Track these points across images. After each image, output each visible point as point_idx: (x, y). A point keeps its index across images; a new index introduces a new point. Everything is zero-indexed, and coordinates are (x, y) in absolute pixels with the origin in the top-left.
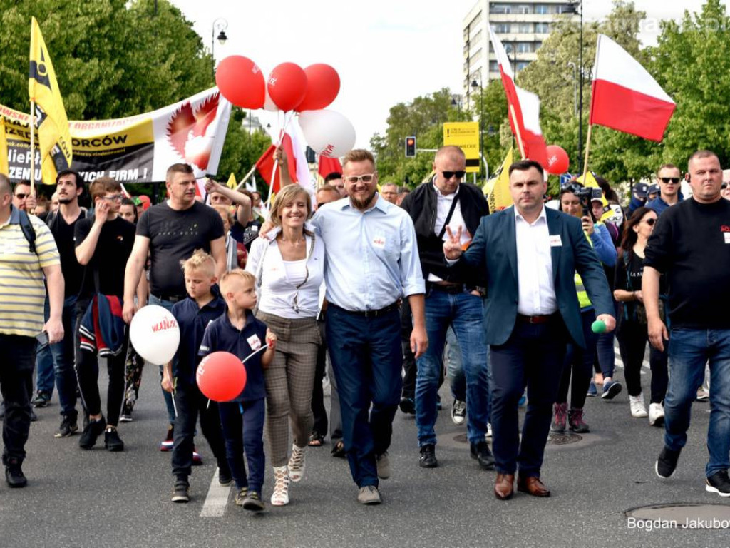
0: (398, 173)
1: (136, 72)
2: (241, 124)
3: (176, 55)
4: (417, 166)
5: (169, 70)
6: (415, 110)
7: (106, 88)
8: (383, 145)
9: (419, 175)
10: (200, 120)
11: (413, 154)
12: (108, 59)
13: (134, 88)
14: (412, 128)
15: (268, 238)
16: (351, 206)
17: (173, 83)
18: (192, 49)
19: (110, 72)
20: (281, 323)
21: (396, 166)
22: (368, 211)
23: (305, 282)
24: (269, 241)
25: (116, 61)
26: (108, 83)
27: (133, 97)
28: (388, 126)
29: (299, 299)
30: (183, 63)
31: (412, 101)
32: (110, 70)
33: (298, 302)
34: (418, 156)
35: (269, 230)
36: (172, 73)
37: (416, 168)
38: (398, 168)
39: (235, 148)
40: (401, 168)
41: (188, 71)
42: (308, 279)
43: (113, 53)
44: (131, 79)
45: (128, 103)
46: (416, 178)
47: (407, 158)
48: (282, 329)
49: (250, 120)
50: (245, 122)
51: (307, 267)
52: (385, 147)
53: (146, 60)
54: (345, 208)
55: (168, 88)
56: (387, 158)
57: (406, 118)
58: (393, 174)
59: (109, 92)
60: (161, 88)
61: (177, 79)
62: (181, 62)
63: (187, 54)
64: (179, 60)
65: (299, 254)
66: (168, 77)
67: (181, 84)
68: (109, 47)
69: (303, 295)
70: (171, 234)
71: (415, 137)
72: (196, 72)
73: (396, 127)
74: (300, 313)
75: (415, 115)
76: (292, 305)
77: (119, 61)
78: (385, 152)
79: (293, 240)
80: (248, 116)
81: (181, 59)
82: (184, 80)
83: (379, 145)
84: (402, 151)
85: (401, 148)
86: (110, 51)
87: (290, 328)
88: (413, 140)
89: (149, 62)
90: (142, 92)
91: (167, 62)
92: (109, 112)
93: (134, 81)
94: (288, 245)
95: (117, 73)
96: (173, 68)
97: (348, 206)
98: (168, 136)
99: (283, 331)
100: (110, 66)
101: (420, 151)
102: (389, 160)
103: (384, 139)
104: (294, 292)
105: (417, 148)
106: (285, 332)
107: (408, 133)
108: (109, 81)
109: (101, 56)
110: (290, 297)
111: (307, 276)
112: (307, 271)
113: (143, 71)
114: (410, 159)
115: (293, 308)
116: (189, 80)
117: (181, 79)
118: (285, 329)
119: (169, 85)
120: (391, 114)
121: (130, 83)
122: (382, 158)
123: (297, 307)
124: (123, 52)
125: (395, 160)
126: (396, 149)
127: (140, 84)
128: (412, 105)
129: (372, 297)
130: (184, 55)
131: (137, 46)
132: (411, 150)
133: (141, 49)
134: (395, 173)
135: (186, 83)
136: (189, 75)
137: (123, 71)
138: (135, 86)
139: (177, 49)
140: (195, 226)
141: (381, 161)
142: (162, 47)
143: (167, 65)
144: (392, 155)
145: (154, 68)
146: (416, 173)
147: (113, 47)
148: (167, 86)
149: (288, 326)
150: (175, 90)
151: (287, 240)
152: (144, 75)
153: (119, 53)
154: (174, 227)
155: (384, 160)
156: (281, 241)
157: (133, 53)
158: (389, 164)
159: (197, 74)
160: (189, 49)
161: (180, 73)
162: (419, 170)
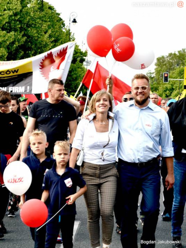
0: (159, 90)
1: (32, 38)
2: (82, 64)
3: (51, 30)
4: (169, 87)
5: (48, 38)
6: (169, 59)
7: (17, 46)
8: (152, 76)
9: (170, 91)
10: (57, 61)
11: (167, 81)
12: (19, 32)
13: (31, 46)
14: (167, 68)
15: (88, 119)
16: (134, 105)
17: (50, 44)
18: (59, 27)
19: (20, 38)
20: (95, 168)
21: (158, 87)
22: (144, 108)
23: (108, 144)
24: (89, 121)
25: (23, 33)
26: (19, 43)
27: (31, 51)
28: (155, 67)
29: (104, 154)
30: (55, 34)
31: (168, 55)
32: (20, 37)
33: (104, 155)
34: (169, 82)
35: (89, 115)
36: (50, 39)
37: (169, 88)
38: (160, 88)
39: (79, 76)
40: (161, 88)
41: (57, 38)
42: (110, 143)
43: (21, 29)
44: (30, 42)
45: (28, 53)
46: (169, 93)
47: (164, 83)
48: (95, 171)
49: (87, 62)
50: (84, 63)
51: (109, 136)
52: (154, 77)
53: (37, 33)
54: (132, 105)
55: (47, 46)
56: (154, 83)
57: (164, 63)
58: (157, 91)
59: (19, 48)
60: (44, 46)
61: (52, 42)
62: (54, 33)
63: (57, 29)
64: (53, 32)
65: (105, 129)
66: (48, 41)
67: (54, 44)
68: (19, 26)
69: (106, 151)
70: (48, 116)
71: (168, 73)
72: (61, 38)
73: (159, 68)
74: (105, 161)
75: (169, 62)
76: (100, 157)
77: (24, 33)
78: (153, 79)
79: (102, 121)
80: (86, 60)
81: (54, 32)
82: (55, 42)
83: (151, 76)
84: (162, 79)
85: (161, 78)
86: (19, 28)
87: (100, 170)
88: (167, 74)
89: (39, 34)
90: (35, 48)
91: (47, 34)
92: (19, 57)
93: (31, 43)
94: (99, 124)
95: (23, 38)
96: (50, 36)
97: (133, 105)
98: (40, 69)
99: (96, 172)
100: (20, 35)
101: (170, 80)
102: (155, 83)
103: (153, 73)
104: (102, 150)
105: (169, 78)
106: (96, 173)
107: (165, 71)
108: (19, 42)
109: (16, 30)
110: (99, 152)
111: (109, 141)
112: (109, 138)
113: (36, 38)
114: (166, 84)
115: (101, 158)
116: (57, 42)
117: (54, 42)
118: (97, 171)
119: (48, 45)
120: (157, 61)
121: (29, 43)
122: (152, 83)
123: (103, 158)
124: (26, 28)
125: (158, 84)
126: (159, 78)
127: (34, 44)
128: (168, 57)
129: (142, 155)
130: (55, 30)
131: (33, 25)
132: (166, 79)
133: (35, 27)
134: (158, 90)
135: (56, 44)
136: (57, 40)
137: (26, 38)
138: (32, 45)
139: (52, 27)
140: (61, 113)
141: (151, 84)
142: (45, 27)
143: (47, 35)
144: (157, 81)
145: (41, 37)
146: (168, 90)
147: (21, 26)
148: (47, 45)
149: (99, 169)
150: (51, 47)
151: (98, 121)
152: (36, 40)
153: (24, 29)
154: (49, 113)
155: (153, 84)
156: (95, 121)
157: (31, 29)
158: (155, 86)
159: (62, 39)
160: (58, 27)
161: (53, 39)
162: (170, 89)
